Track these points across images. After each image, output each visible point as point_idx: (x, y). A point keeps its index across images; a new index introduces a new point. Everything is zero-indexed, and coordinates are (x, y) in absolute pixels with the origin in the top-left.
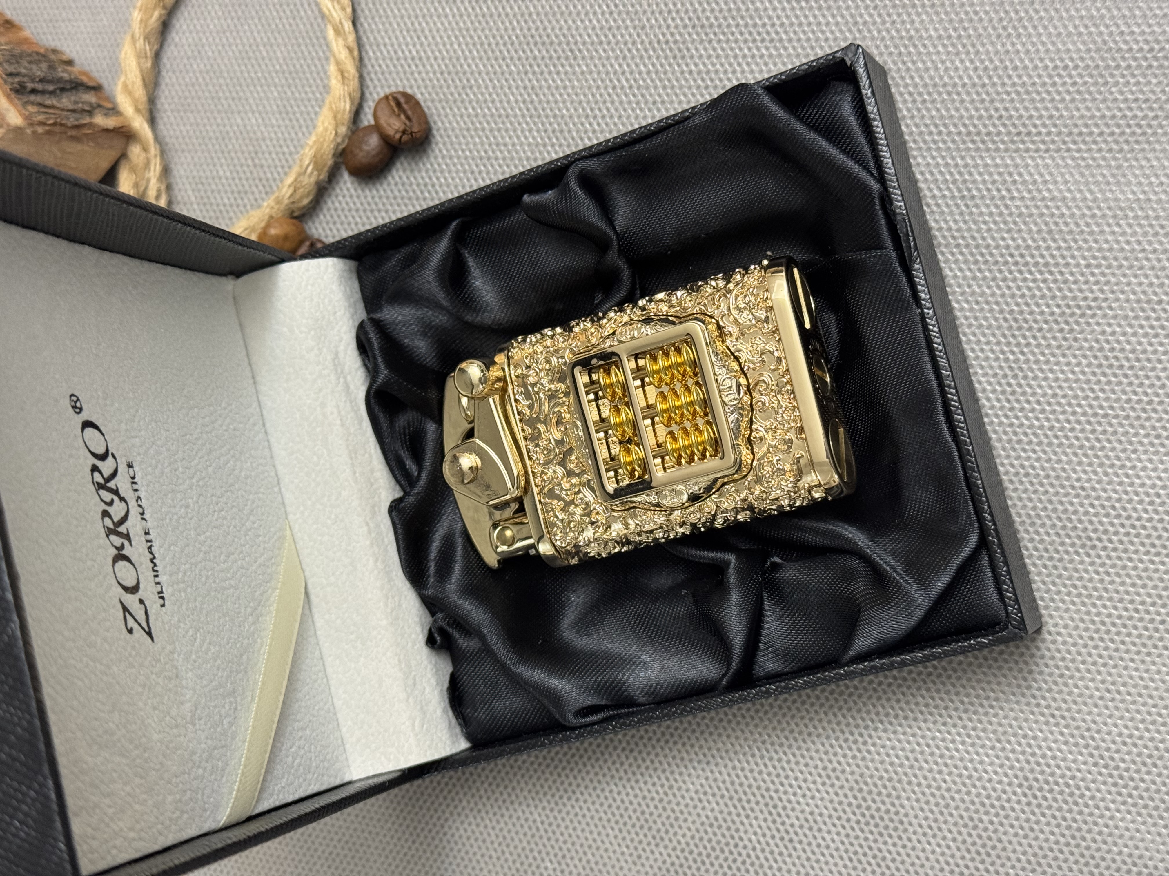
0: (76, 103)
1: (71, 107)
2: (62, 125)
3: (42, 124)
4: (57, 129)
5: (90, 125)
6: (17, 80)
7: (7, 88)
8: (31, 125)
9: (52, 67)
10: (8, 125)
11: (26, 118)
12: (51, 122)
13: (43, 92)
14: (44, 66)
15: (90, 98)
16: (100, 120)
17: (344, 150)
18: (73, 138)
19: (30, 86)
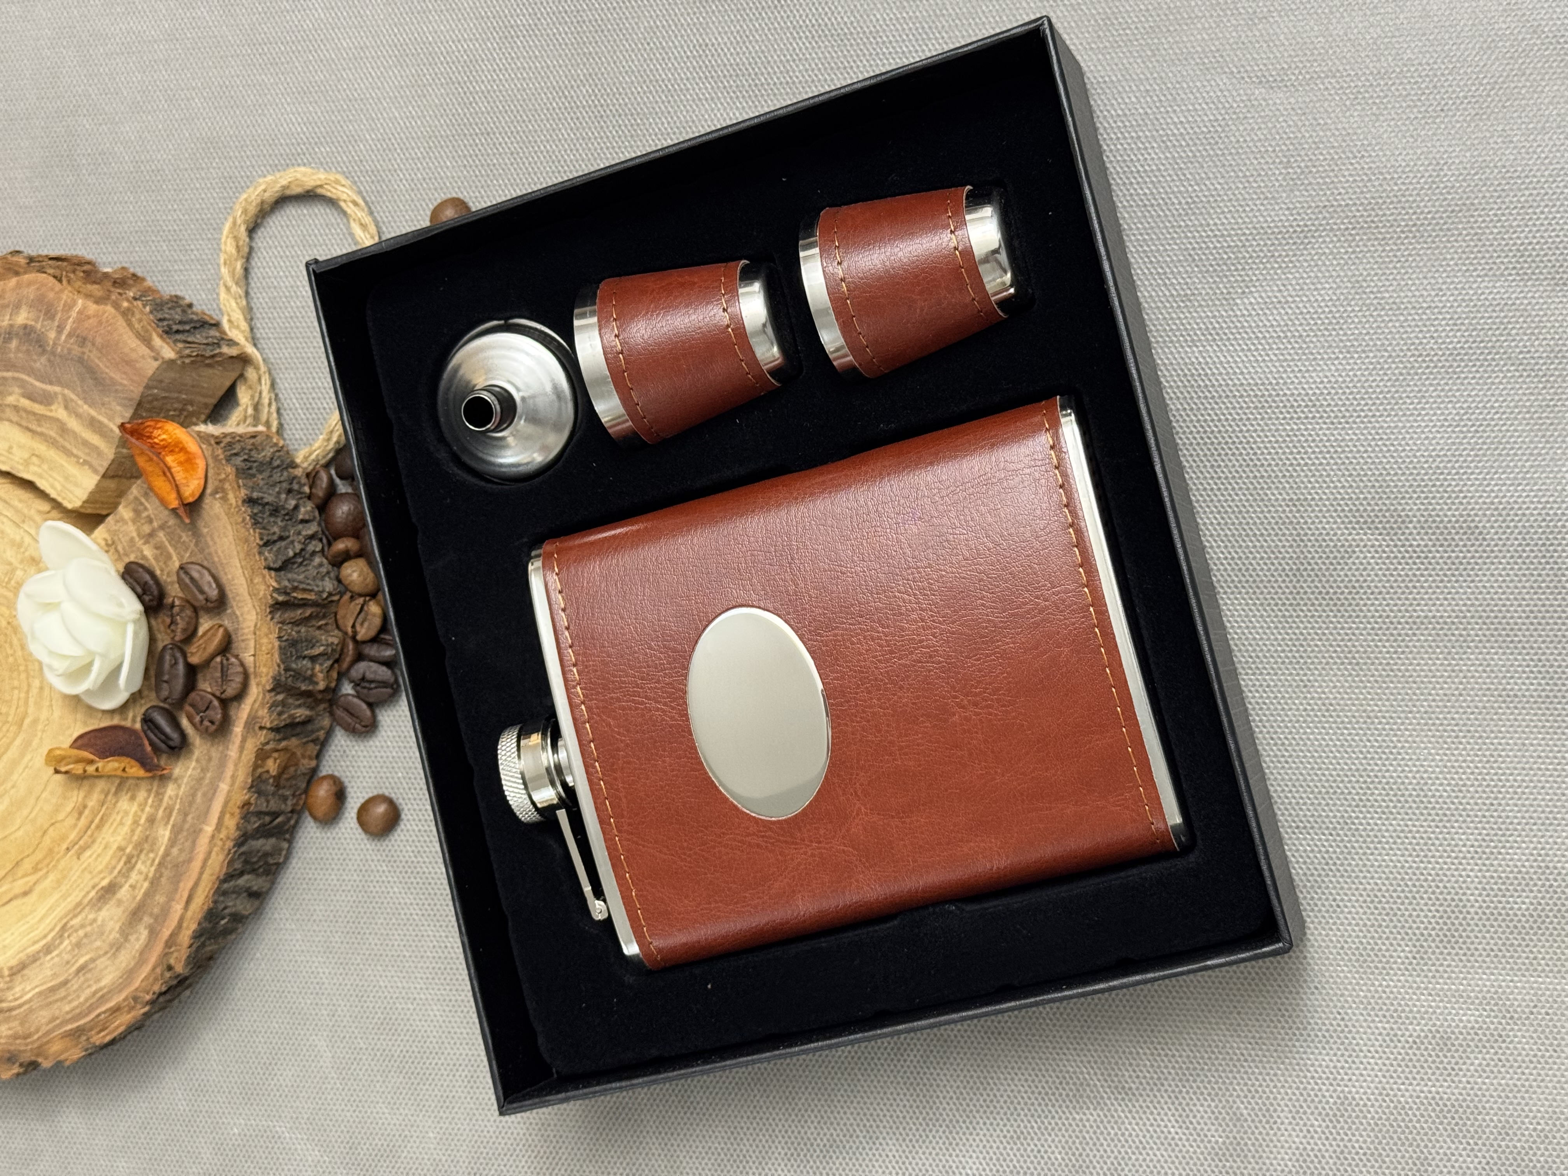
0: (207, 338)
1: (205, 341)
2: (201, 356)
3: (189, 356)
4: (199, 359)
5: (221, 354)
6: (165, 323)
7: (160, 330)
8: (182, 357)
9: (184, 311)
10: (162, 358)
11: (177, 353)
12: (194, 354)
13: (183, 332)
14: (179, 310)
15: (213, 332)
16: (225, 350)
18: (207, 365)
19: (175, 327)
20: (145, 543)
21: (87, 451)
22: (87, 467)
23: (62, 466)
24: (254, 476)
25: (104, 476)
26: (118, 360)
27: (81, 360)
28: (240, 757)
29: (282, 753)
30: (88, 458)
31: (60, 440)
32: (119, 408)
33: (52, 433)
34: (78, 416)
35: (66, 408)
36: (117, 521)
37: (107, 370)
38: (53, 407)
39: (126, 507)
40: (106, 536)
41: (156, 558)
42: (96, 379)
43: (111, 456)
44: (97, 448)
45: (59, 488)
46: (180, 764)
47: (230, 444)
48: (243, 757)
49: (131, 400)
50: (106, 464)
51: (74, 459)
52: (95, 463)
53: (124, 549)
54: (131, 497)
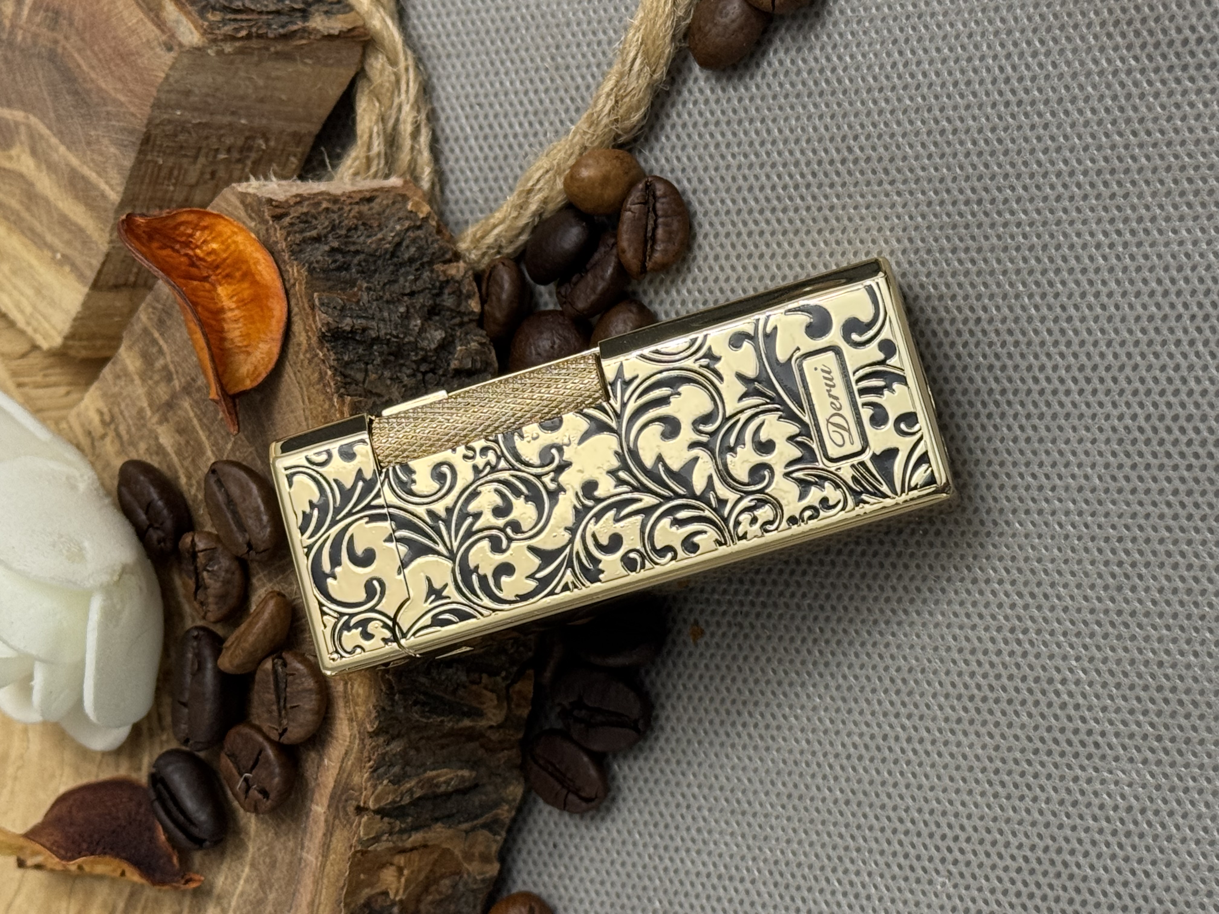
2: (260, 36)
3: (230, 38)
4: (254, 44)
5: (305, 32)
10: (181, 45)
11: (204, 33)
12: (243, 33)
16: (319, 22)
17: (689, 27)
18: (279, 56)
20: (160, 422)
21: (67, 236)
22: (67, 269)
23: (31, 266)
24: (352, 283)
25: (96, 286)
26: (109, 51)
27: (52, 57)
28: (323, 866)
29: (415, 855)
30: (69, 252)
31: (26, 215)
32: (112, 150)
33: (14, 204)
34: (52, 167)
35: (34, 152)
36: (118, 377)
37: (93, 75)
38: (14, 152)
39: (130, 348)
40: (101, 404)
41: (179, 453)
42: (76, 93)
43: (105, 247)
44: (81, 230)
45: (28, 310)
46: (224, 867)
47: (305, 220)
48: (328, 867)
49: (132, 132)
50: (96, 263)
51: (48, 254)
52: (79, 260)
53: (128, 432)
54: (137, 328)
